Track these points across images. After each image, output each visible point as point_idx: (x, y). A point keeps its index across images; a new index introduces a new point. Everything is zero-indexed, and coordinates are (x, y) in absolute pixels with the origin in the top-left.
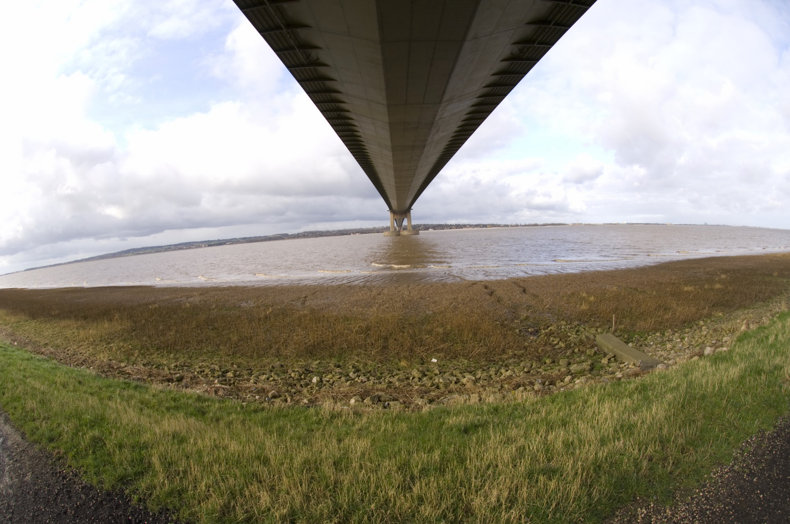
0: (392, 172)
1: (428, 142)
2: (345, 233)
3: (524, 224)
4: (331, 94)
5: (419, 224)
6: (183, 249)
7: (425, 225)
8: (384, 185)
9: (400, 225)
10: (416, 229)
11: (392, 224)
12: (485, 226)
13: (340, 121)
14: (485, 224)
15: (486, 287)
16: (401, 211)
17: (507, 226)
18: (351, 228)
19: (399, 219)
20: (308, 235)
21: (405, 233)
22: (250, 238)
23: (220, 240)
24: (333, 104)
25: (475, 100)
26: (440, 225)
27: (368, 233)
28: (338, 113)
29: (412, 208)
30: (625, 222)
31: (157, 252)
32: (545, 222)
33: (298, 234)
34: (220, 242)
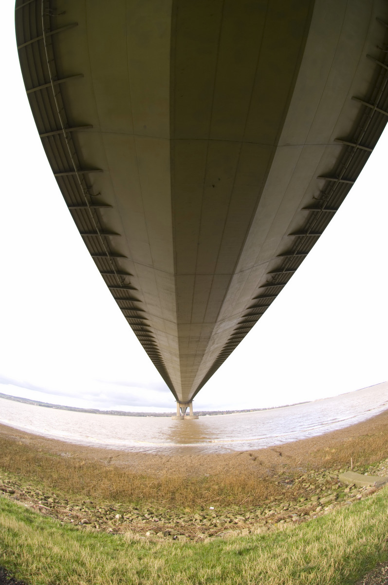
0: (179, 374)
1: (206, 351)
4: (137, 311)
5: (198, 411)
7: (203, 412)
8: (173, 382)
9: (184, 412)
10: (197, 415)
12: (249, 411)
13: (142, 332)
14: (249, 409)
15: (250, 455)
16: (186, 402)
17: (266, 409)
19: (184, 408)
21: (188, 418)
24: (138, 319)
25: (240, 319)
26: (214, 412)
27: (160, 416)
28: (142, 326)
29: (193, 399)
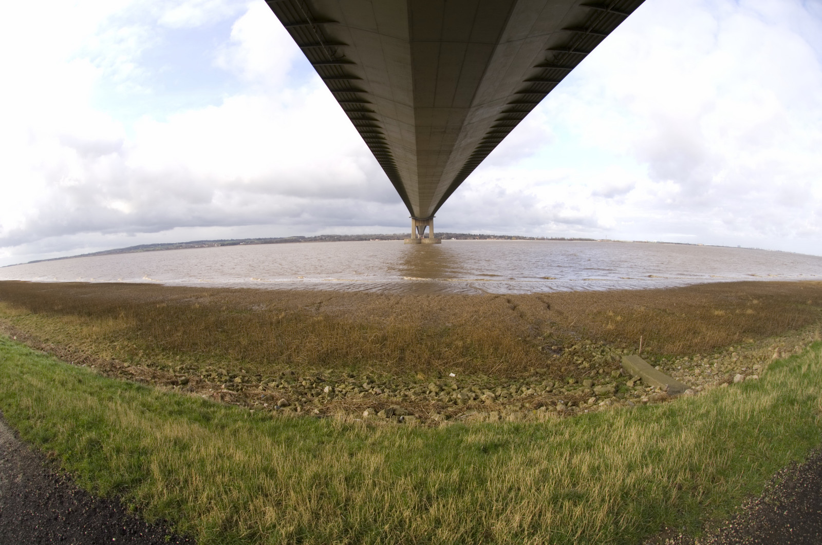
0: (416, 178)
1: (455, 148)
2: (364, 238)
3: (550, 238)
4: (356, 93)
5: (441, 232)
6: (194, 247)
7: (447, 234)
8: (407, 190)
9: (422, 233)
10: (438, 237)
11: (414, 231)
12: (510, 238)
13: (364, 121)
14: (509, 235)
15: (509, 301)
16: (424, 218)
17: (533, 239)
18: (370, 233)
19: (421, 226)
20: (325, 239)
21: (426, 241)
22: (265, 239)
23: (234, 240)
24: (358, 104)
25: (505, 107)
26: (464, 235)
27: (388, 239)
28: (363, 113)
29: (435, 215)
30: (656, 241)
31: (168, 249)
32: (572, 237)
33: (315, 237)
34: (234, 242)
